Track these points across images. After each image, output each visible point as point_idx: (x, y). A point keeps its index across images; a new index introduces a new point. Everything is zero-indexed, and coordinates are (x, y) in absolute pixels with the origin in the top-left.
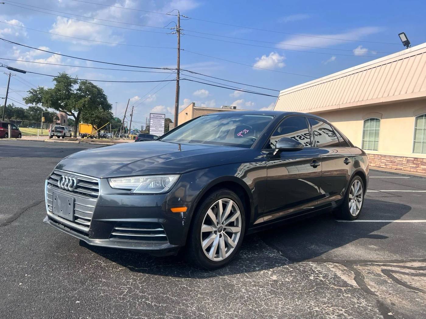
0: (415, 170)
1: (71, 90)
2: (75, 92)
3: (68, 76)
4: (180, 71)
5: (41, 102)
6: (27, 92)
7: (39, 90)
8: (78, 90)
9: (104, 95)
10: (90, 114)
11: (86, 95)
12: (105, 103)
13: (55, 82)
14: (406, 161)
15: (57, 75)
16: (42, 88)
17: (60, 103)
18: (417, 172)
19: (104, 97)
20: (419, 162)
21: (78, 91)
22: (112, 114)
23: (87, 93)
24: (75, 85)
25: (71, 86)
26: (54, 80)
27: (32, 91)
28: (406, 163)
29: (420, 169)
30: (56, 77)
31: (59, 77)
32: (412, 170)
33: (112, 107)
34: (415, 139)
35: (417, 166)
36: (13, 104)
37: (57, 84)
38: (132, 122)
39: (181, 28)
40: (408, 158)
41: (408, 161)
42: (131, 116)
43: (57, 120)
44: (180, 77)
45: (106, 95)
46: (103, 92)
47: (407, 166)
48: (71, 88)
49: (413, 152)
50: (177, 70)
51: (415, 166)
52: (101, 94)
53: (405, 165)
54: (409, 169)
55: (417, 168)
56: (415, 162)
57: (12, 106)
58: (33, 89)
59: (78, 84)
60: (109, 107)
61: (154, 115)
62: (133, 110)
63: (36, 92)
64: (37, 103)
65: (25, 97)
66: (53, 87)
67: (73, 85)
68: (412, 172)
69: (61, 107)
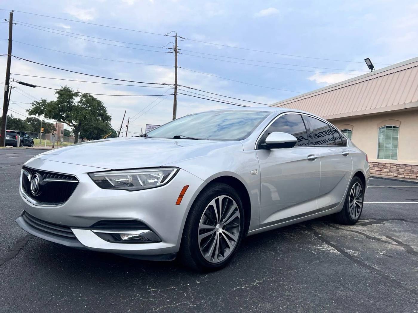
0: (379, 173)
1: (72, 102)
2: (76, 104)
3: (69, 90)
4: (177, 86)
5: (43, 114)
6: (31, 104)
7: (41, 102)
8: (79, 102)
9: (104, 107)
10: (89, 125)
11: (87, 107)
12: (105, 115)
13: (57, 95)
14: (372, 166)
15: (60, 88)
16: (45, 101)
17: (62, 115)
18: (381, 174)
19: (104, 109)
20: (383, 166)
21: (79, 104)
22: (110, 125)
23: (88, 105)
24: (77, 98)
25: (72, 98)
26: (56, 93)
27: (35, 103)
28: (372, 167)
29: (383, 172)
30: (58, 91)
31: (61, 90)
32: (377, 173)
33: (111, 118)
34: (379, 146)
35: (381, 170)
36: (11, 115)
37: (59, 97)
38: (127, 133)
39: (178, 48)
40: (374, 163)
41: (374, 166)
42: (126, 127)
43: (54, 131)
44: (177, 92)
45: (105, 107)
46: (103, 104)
47: (373, 170)
48: (73, 101)
49: (378, 158)
50: (174, 86)
51: (379, 169)
52: (101, 106)
53: (372, 169)
54: (374, 172)
55: (381, 171)
56: (379, 166)
57: (11, 117)
58: (36, 102)
59: (79, 96)
60: (108, 118)
61: (150, 126)
62: (128, 122)
63: (39, 104)
64: (39, 114)
65: (28, 109)
66: (55, 100)
67: (75, 98)
68: (378, 175)
69: (63, 118)
